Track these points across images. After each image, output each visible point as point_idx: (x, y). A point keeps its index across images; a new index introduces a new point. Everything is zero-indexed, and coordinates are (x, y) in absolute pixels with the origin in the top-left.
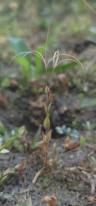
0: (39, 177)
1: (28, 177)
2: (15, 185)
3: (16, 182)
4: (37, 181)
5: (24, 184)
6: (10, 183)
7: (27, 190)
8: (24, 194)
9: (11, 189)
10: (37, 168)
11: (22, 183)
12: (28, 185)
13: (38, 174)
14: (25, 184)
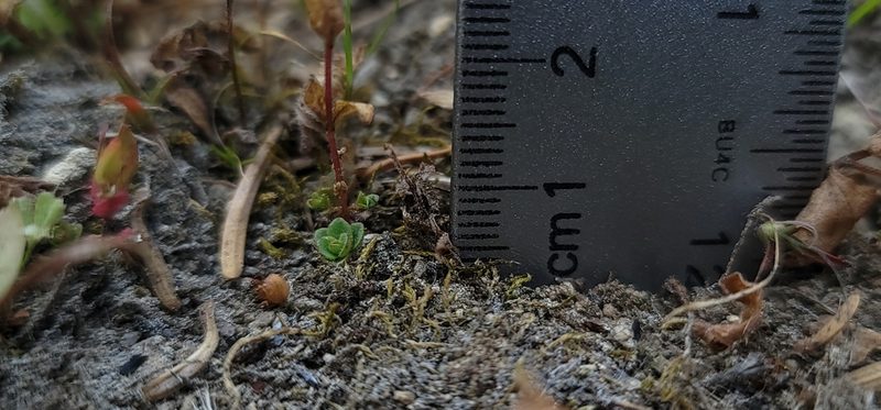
0: (256, 215)
1: (167, 239)
2: (86, 328)
3: (87, 297)
4: (255, 255)
5: (155, 300)
6: (47, 321)
7: (203, 351)
8: (186, 388)
9: (63, 367)
10: (218, 152)
11: (143, 300)
12: (194, 304)
13: (238, 200)
14: (170, 298)
